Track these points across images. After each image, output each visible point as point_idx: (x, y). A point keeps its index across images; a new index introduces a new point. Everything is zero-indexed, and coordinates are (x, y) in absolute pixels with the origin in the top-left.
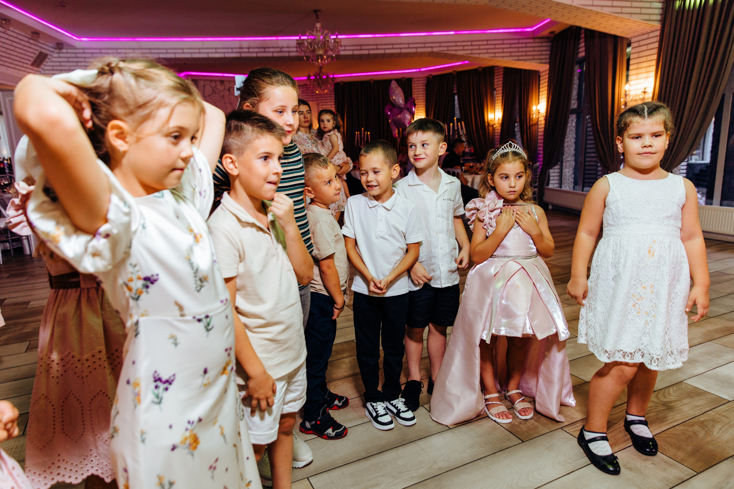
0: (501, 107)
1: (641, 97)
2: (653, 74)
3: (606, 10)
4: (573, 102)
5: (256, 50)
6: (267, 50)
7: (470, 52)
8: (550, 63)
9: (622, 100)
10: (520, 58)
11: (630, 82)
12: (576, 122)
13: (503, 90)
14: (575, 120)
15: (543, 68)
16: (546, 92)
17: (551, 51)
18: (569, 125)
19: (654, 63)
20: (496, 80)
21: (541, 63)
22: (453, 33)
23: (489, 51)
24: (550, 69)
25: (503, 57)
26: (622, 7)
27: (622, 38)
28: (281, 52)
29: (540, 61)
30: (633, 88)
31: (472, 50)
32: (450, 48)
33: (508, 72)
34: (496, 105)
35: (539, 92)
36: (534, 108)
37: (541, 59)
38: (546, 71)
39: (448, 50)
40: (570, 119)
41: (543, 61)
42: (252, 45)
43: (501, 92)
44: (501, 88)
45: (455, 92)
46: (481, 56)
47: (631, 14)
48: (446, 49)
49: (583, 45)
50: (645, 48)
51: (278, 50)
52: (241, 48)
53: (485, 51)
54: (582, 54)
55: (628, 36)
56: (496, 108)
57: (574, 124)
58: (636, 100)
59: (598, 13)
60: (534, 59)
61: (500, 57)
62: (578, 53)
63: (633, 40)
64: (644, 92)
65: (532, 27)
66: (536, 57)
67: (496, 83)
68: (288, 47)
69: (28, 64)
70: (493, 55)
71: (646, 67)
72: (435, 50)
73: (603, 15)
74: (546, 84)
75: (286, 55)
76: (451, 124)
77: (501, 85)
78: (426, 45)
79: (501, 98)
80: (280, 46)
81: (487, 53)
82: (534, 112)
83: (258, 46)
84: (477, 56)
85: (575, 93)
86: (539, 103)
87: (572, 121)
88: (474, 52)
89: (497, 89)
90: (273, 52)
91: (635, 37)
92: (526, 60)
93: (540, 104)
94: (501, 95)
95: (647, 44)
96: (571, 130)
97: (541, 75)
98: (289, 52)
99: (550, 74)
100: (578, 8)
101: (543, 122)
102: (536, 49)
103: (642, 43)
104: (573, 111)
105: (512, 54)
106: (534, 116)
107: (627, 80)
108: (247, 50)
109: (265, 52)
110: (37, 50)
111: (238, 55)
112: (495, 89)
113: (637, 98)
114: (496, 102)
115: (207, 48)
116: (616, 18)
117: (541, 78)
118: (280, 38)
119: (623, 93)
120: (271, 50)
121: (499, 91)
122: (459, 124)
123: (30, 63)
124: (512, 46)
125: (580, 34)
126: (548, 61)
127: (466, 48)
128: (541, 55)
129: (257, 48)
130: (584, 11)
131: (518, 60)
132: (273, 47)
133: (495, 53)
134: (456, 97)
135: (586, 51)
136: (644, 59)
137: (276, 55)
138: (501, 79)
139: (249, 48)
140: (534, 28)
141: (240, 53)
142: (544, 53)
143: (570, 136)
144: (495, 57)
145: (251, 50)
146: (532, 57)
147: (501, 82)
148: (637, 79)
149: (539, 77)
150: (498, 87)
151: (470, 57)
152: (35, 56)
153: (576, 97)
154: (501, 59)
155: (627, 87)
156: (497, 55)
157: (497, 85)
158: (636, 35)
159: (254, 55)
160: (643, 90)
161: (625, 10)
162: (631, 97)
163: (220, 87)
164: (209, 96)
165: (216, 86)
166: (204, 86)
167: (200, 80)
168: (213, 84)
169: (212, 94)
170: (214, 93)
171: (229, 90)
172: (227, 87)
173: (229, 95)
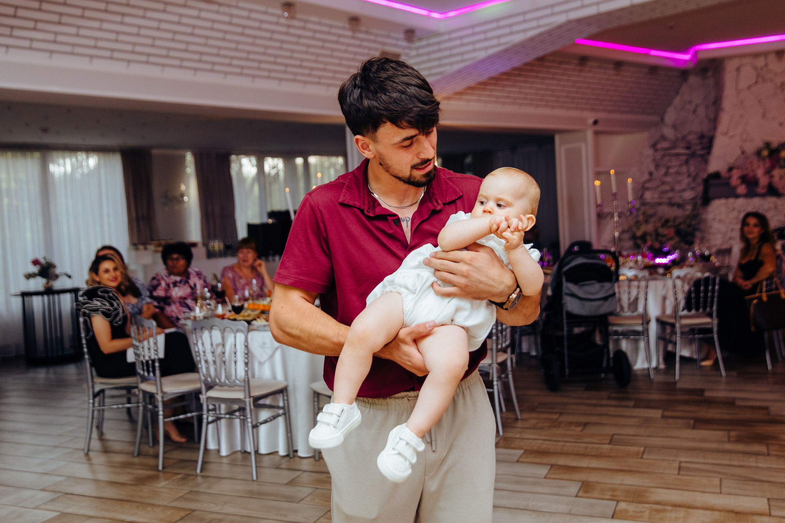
110: (377, 50)
163: (774, 65)
164: (749, 87)
165: (766, 65)
166: (738, 69)
167: (731, 57)
168: (760, 62)
169: (756, 82)
170: (760, 80)
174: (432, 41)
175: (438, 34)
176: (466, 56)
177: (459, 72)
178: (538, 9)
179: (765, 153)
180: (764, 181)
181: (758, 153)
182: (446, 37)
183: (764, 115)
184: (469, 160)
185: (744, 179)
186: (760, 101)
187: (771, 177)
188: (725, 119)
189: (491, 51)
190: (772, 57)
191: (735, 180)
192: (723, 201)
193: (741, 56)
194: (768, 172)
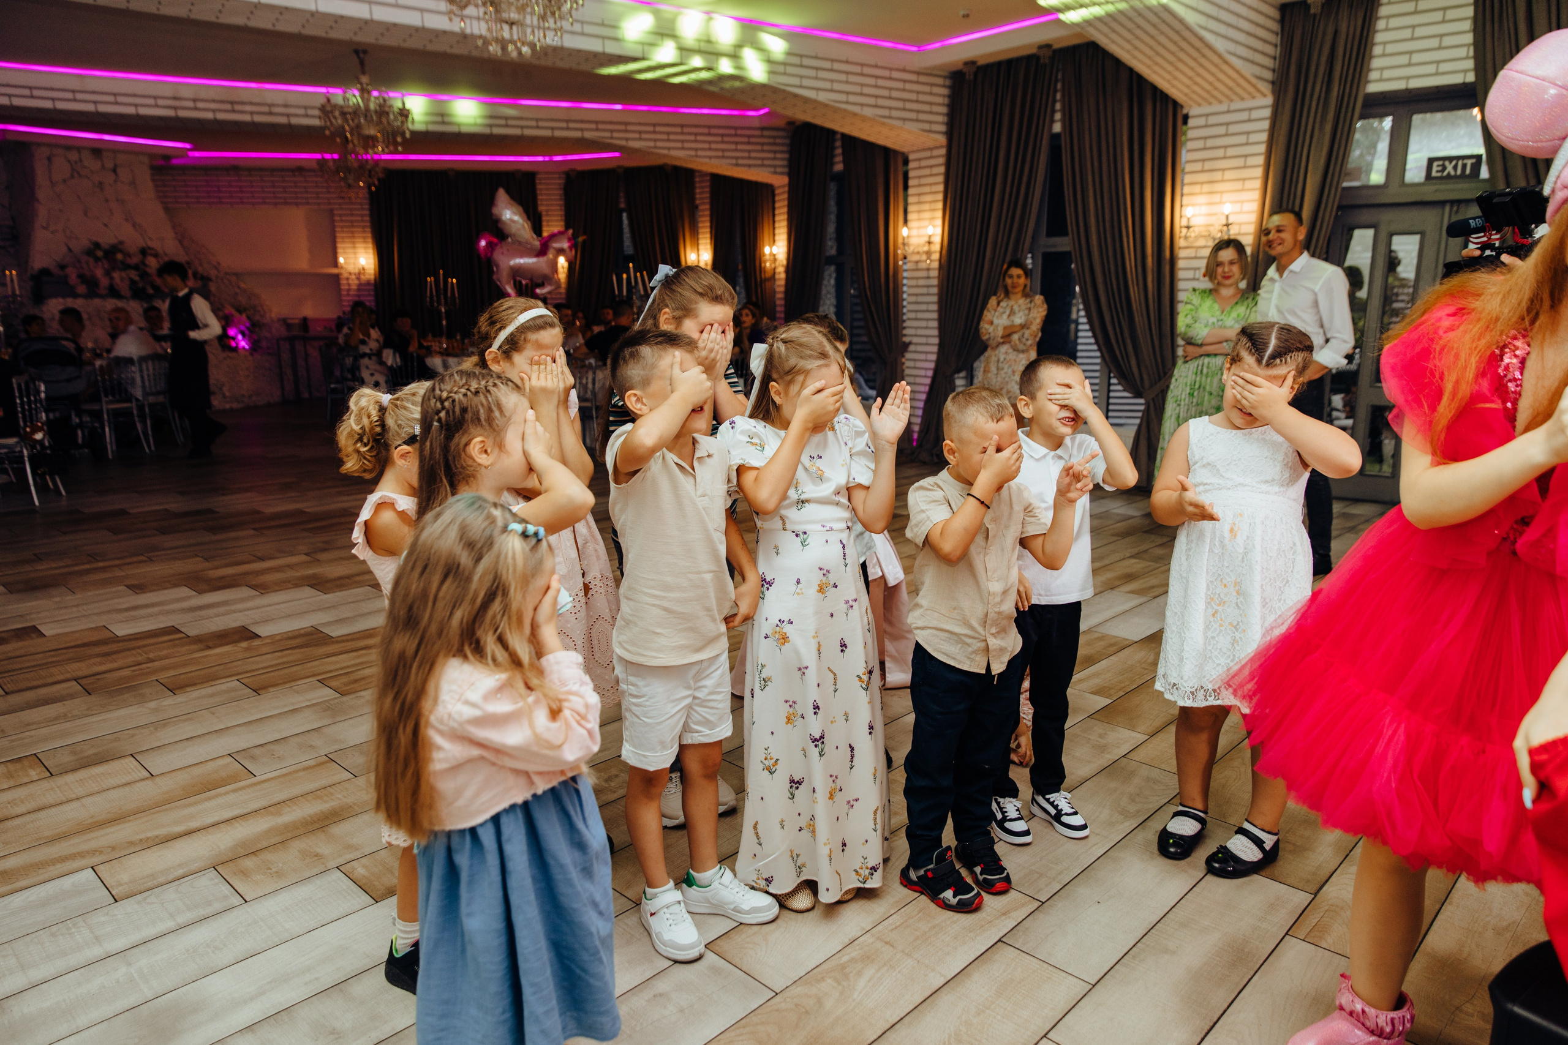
0: (708, 241)
1: (926, 248)
2: (940, 214)
3: (868, 112)
4: (830, 243)
5: (213, 106)
6: (237, 107)
7: (651, 144)
8: (790, 175)
9: (899, 252)
10: (740, 162)
11: (910, 224)
12: (837, 279)
13: (712, 210)
14: (834, 275)
15: (780, 181)
16: (785, 223)
17: (791, 152)
18: (825, 282)
19: (940, 197)
20: (698, 191)
21: (775, 173)
22: (619, 107)
23: (686, 145)
24: (790, 185)
25: (710, 157)
26: (890, 108)
27: (895, 152)
28: (271, 114)
29: (772, 169)
30: (914, 232)
31: (655, 140)
32: (615, 135)
33: (719, 182)
34: (700, 236)
35: (774, 222)
36: (767, 250)
37: (775, 166)
38: (783, 186)
39: (612, 138)
40: (826, 273)
41: (779, 170)
42: (203, 94)
43: (708, 213)
44: (708, 207)
45: (622, 206)
46: (673, 153)
47: (904, 120)
48: (608, 134)
49: (839, 151)
50: (927, 172)
51: (266, 109)
52: (175, 98)
53: (679, 145)
54: (839, 167)
55: (905, 150)
56: (701, 242)
57: (833, 282)
58: (918, 253)
59: (855, 115)
60: (763, 165)
61: (705, 157)
62: (832, 164)
63: (911, 157)
64: (929, 243)
65: (757, 110)
66: (766, 162)
67: (698, 196)
68: (286, 106)
70: (693, 153)
71: (931, 202)
72: (588, 135)
73: (864, 119)
74: (785, 210)
75: (283, 120)
76: (625, 276)
77: (708, 201)
78: (571, 125)
79: (708, 224)
80: (269, 101)
81: (683, 148)
82: (767, 257)
83: (217, 98)
84: (665, 152)
85: (831, 228)
86: (774, 241)
87: (830, 276)
88: (659, 144)
89: (701, 207)
90: (252, 113)
91: (913, 152)
92: (749, 166)
93: (777, 243)
94: (708, 218)
95: (931, 167)
96: (828, 292)
97: (777, 192)
98: (288, 115)
99: (790, 192)
100: (826, 105)
101: (783, 276)
102: (766, 148)
103: (924, 163)
104: (830, 261)
105: (727, 154)
106: (768, 264)
107: (906, 221)
108: (191, 104)
109: (233, 111)
111: (170, 113)
112: (697, 207)
113: (921, 250)
114: (700, 231)
115: (94, 92)
116: (883, 124)
117: (777, 198)
118: (267, 86)
119: (900, 241)
120: (248, 108)
121: (703, 210)
122: (638, 274)
124: (726, 139)
125: (834, 141)
126: (786, 170)
127: (644, 136)
128: (774, 159)
129: (214, 101)
130: (836, 110)
131: (737, 165)
132: (251, 104)
133: (696, 150)
134: (625, 215)
135: (844, 162)
136: (927, 189)
137: (258, 119)
138: (708, 190)
139: (195, 100)
140: (762, 112)
141: (175, 108)
142: (778, 155)
143: (828, 302)
144: (697, 156)
145: (200, 105)
146: (759, 162)
147: (708, 195)
148: (919, 219)
149: (774, 195)
150: (704, 204)
151: (652, 153)
153: (834, 236)
154: (707, 160)
155: (904, 232)
156: (700, 153)
157: (701, 199)
158: (915, 148)
159: (209, 116)
160: (927, 239)
161: (894, 113)
162: (912, 248)
163: (90, 162)
164: (64, 181)
165: (81, 161)
166: (49, 159)
167: (39, 145)
168: (73, 156)
169: (72, 177)
170: (76, 175)
171: (114, 171)
172: (109, 165)
173: (115, 181)
179: (100, 254)
180: (104, 282)
181: (89, 253)
183: (85, 214)
185: (82, 277)
186: (79, 197)
187: (112, 278)
188: (42, 211)
191: (73, 278)
192: (61, 300)
193: (49, 145)
194: (108, 273)
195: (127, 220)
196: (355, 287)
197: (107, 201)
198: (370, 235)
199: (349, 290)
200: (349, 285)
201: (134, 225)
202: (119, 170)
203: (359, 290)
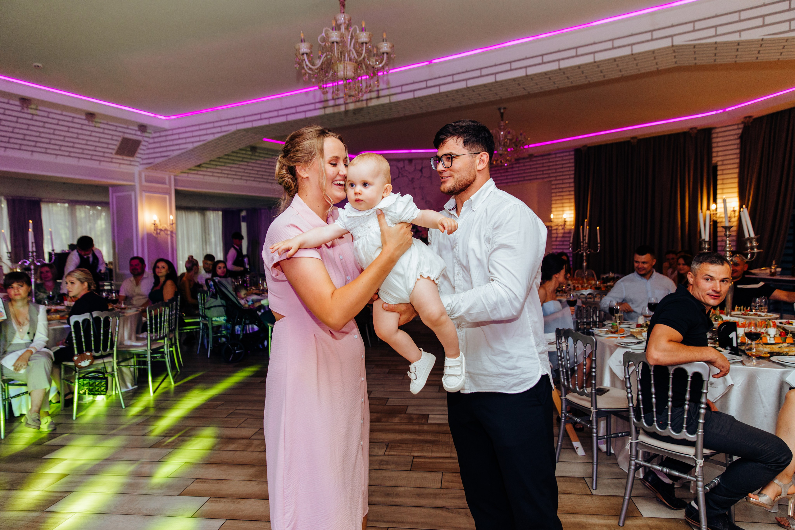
69: (111, 153)
110: (119, 136)
123: (114, 152)
152: (118, 144)
163: (408, 167)
165: (404, 167)
168: (401, 165)
169: (399, 177)
171: (421, 171)
172: (419, 168)
173: (421, 177)
174: (162, 134)
175: (166, 130)
176: (182, 146)
177: (179, 156)
178: (221, 121)
182: (170, 132)
184: (244, 213)
186: (400, 188)
189: (196, 145)
190: (406, 162)
195: (423, 199)
196: (560, 235)
197: (414, 189)
198: (573, 197)
199: (557, 237)
200: (557, 233)
201: (426, 202)
202: (424, 170)
203: (563, 237)
